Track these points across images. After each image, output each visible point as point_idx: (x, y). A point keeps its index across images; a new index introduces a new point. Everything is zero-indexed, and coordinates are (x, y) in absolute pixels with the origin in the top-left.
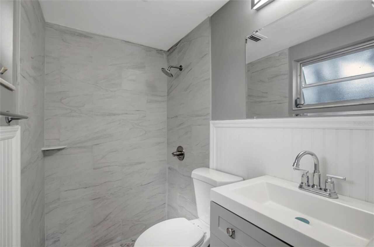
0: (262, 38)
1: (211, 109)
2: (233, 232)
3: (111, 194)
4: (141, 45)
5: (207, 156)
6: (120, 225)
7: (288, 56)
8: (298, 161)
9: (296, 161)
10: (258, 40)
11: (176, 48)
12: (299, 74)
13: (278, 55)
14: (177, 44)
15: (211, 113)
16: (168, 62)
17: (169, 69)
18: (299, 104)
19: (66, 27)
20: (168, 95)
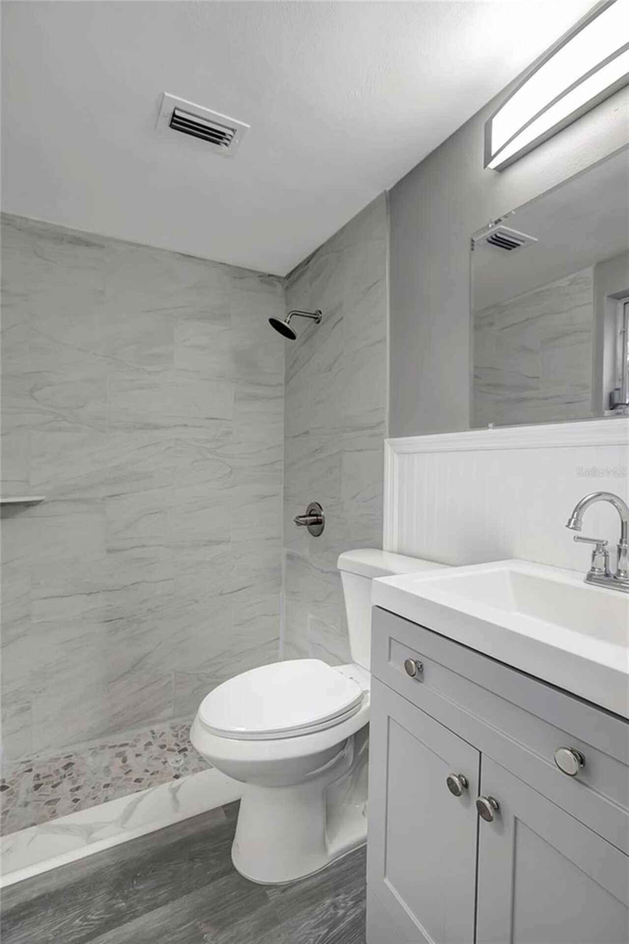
0: (523, 241)
1: (387, 410)
2: (420, 668)
3: (149, 610)
4: (221, 263)
5: (377, 523)
6: (170, 682)
7: (592, 286)
8: (578, 516)
9: (575, 516)
10: (514, 247)
11: (308, 268)
12: (620, 328)
13: (568, 283)
14: (308, 261)
15: (387, 419)
16: (287, 304)
17: (288, 319)
18: (617, 405)
19: (44, 223)
20: (287, 382)
